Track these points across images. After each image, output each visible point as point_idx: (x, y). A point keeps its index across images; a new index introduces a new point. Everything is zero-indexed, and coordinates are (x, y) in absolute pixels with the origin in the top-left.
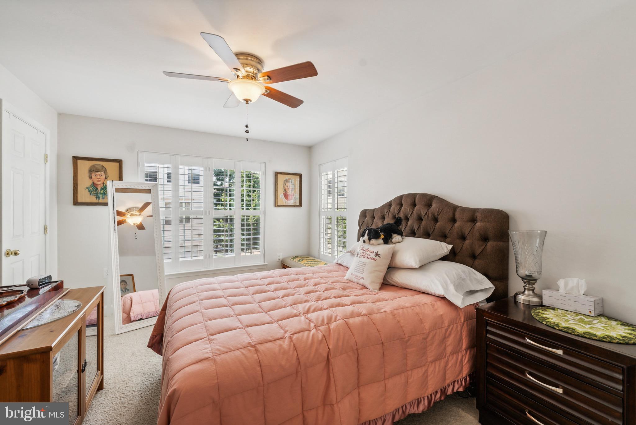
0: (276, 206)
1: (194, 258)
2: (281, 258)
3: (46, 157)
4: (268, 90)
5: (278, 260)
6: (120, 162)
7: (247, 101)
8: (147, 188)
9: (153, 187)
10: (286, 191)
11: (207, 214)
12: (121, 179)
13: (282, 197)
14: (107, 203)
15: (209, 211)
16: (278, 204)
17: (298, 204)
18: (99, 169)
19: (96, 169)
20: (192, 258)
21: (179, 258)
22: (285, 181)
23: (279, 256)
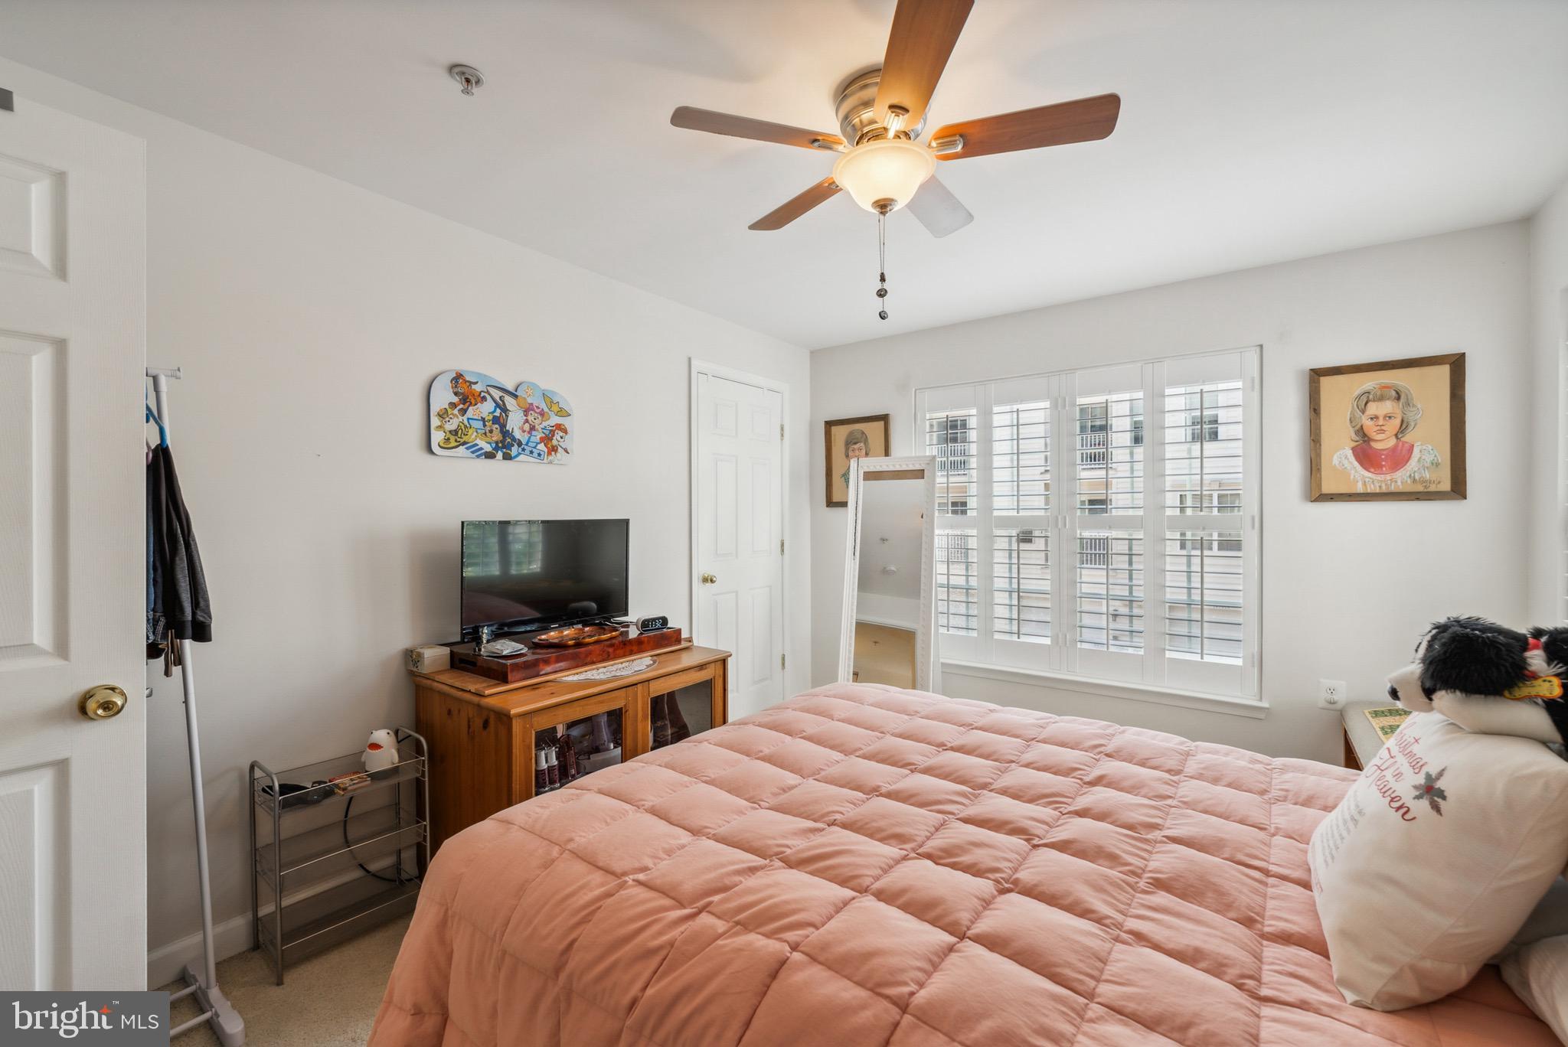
0: (1311, 497)
1: (1023, 639)
2: (1341, 697)
3: (782, 429)
4: (954, 135)
5: (1322, 703)
6: (884, 418)
7: (883, 206)
8: (918, 467)
9: (928, 464)
10: (1365, 435)
11: (1060, 526)
12: (887, 453)
13: (1346, 462)
14: (847, 502)
15: (1065, 517)
16: (1323, 492)
17: (1446, 486)
18: (857, 438)
19: (853, 439)
20: (1019, 638)
21: (993, 632)
22: (1359, 397)
23: (1332, 691)
